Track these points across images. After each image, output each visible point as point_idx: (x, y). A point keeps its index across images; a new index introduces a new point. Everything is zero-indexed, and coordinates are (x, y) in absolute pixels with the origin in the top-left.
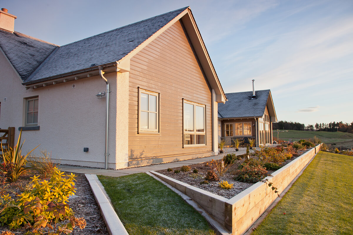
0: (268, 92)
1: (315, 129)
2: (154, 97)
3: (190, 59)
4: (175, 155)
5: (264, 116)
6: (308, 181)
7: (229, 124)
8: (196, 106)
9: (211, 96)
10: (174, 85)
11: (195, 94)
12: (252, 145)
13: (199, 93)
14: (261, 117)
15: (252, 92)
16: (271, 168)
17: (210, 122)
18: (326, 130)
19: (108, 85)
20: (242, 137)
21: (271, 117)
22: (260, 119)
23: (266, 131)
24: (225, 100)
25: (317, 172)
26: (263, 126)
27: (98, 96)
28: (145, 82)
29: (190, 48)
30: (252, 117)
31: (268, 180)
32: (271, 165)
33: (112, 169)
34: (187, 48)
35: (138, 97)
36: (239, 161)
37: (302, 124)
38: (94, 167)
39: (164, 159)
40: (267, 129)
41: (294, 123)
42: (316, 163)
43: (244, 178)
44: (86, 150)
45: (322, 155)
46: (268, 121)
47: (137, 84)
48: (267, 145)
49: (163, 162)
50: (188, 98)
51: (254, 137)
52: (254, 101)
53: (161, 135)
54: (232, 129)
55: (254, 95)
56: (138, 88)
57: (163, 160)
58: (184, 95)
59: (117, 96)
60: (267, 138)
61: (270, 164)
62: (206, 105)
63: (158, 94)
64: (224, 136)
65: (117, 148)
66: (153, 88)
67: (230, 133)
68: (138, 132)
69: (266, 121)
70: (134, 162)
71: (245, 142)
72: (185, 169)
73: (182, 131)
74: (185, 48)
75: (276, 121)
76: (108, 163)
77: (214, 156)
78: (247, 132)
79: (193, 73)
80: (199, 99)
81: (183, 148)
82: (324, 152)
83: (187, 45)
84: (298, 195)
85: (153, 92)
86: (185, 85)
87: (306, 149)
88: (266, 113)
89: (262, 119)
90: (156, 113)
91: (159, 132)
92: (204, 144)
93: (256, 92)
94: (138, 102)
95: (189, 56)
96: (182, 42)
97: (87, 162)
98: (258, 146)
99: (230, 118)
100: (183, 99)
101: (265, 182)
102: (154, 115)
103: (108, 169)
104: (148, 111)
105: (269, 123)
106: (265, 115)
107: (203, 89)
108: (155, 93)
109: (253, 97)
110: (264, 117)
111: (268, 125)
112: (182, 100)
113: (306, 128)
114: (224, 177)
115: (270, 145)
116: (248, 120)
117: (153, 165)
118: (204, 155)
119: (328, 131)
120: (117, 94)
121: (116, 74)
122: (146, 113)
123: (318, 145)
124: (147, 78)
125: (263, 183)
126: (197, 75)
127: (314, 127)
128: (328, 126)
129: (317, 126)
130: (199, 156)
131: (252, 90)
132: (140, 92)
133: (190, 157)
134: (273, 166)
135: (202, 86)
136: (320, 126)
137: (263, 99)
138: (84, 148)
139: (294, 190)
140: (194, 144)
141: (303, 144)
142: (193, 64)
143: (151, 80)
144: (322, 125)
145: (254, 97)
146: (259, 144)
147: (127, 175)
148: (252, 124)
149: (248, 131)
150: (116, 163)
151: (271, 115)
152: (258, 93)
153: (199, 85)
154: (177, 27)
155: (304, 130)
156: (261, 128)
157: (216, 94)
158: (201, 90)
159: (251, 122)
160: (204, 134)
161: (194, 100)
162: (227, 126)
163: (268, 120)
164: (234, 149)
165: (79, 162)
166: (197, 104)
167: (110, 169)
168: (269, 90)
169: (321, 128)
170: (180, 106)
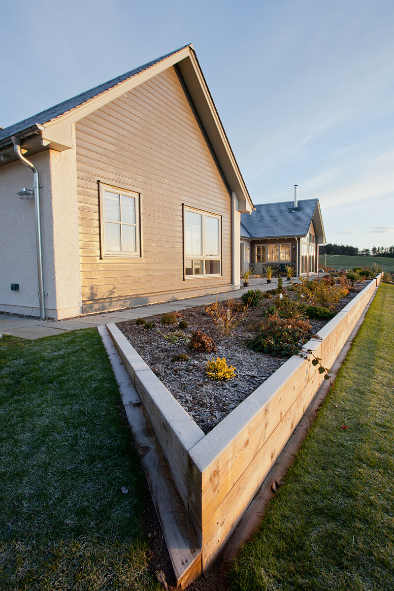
0: (315, 202)
1: (371, 254)
2: (132, 200)
3: (195, 142)
4: (170, 292)
5: (308, 234)
6: (376, 336)
7: (261, 246)
8: (205, 217)
9: (231, 202)
10: (166, 181)
11: (203, 198)
12: (290, 275)
13: (211, 197)
14: (304, 236)
15: (293, 203)
16: (317, 315)
17: (229, 241)
18: (385, 255)
19: (37, 174)
20: (276, 264)
21: (318, 237)
22: (302, 239)
23: (310, 256)
24: (252, 209)
25: (386, 317)
26: (307, 249)
27: (21, 195)
28: (112, 173)
29: (196, 122)
30: (292, 236)
31: (313, 352)
32: (317, 311)
33: (52, 319)
34: (190, 123)
35: (99, 198)
36: (268, 300)
37: (355, 247)
38: (28, 314)
39: (150, 299)
40: (312, 253)
41: (345, 246)
42: (380, 301)
43: (265, 345)
44: (15, 287)
45: (385, 289)
46: (313, 243)
47: (96, 175)
48: (311, 273)
49: (149, 303)
50: (192, 203)
51: (293, 264)
52: (295, 214)
53: (144, 261)
54: (265, 253)
55: (296, 206)
56: (98, 182)
57: (150, 301)
58: (184, 198)
59: (53, 193)
60: (311, 264)
61: (315, 309)
62: (222, 216)
63: (138, 194)
64: (254, 262)
65: (57, 284)
66: (127, 184)
67: (263, 259)
68: (101, 256)
69: (311, 242)
70: (96, 306)
71: (280, 270)
72: (168, 320)
73: (182, 254)
74: (187, 121)
75: (324, 242)
76: (45, 309)
77: (233, 291)
78: (284, 256)
79: (201, 165)
80: (211, 206)
81: (184, 280)
82: (387, 284)
83: (190, 117)
84: (365, 367)
85: (128, 191)
86: (186, 182)
87: (365, 281)
88: (311, 231)
89: (306, 239)
90: (135, 225)
91: (141, 256)
92: (219, 273)
93: (299, 202)
94: (99, 205)
95: (194, 136)
96: (181, 111)
97: (19, 308)
98: (299, 276)
99: (262, 238)
100: (183, 204)
101: (306, 358)
102: (132, 228)
103: (45, 319)
104: (120, 223)
105: (314, 245)
106: (310, 235)
107: (217, 191)
108: (134, 193)
109: (293, 209)
110: (308, 236)
111: (313, 247)
112: (181, 207)
113: (361, 253)
114: (230, 337)
115: (316, 274)
116: (286, 240)
117: (129, 309)
118: (219, 291)
119: (388, 257)
120: (53, 190)
121: (49, 153)
122: (117, 226)
123: (379, 274)
124: (115, 167)
125: (303, 361)
126: (209, 169)
127: (370, 251)
128: (388, 250)
129: (374, 250)
130: (210, 292)
131: (294, 200)
132: (103, 190)
133: (196, 294)
134: (321, 312)
135: (215, 186)
136: (378, 251)
137: (307, 212)
138: (12, 284)
139: (355, 356)
140: (203, 274)
141: (360, 274)
142: (200, 150)
143: (124, 170)
144: (380, 249)
145: (296, 209)
146: (301, 274)
147: (63, 332)
148: (292, 246)
149: (287, 255)
150: (57, 309)
151: (318, 234)
152: (302, 203)
153: (211, 184)
154: (172, 83)
155: (357, 255)
156: (304, 252)
157: (238, 199)
158: (214, 192)
159: (290, 244)
160: (219, 260)
161: (202, 207)
162: (259, 249)
163: (313, 240)
164: (264, 280)
165: (8, 306)
166: (208, 214)
167: (49, 319)
168: (317, 200)
169: (379, 253)
170: (177, 215)
